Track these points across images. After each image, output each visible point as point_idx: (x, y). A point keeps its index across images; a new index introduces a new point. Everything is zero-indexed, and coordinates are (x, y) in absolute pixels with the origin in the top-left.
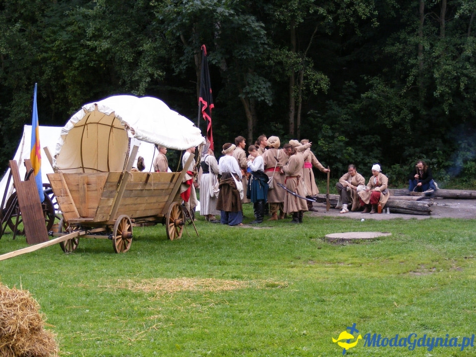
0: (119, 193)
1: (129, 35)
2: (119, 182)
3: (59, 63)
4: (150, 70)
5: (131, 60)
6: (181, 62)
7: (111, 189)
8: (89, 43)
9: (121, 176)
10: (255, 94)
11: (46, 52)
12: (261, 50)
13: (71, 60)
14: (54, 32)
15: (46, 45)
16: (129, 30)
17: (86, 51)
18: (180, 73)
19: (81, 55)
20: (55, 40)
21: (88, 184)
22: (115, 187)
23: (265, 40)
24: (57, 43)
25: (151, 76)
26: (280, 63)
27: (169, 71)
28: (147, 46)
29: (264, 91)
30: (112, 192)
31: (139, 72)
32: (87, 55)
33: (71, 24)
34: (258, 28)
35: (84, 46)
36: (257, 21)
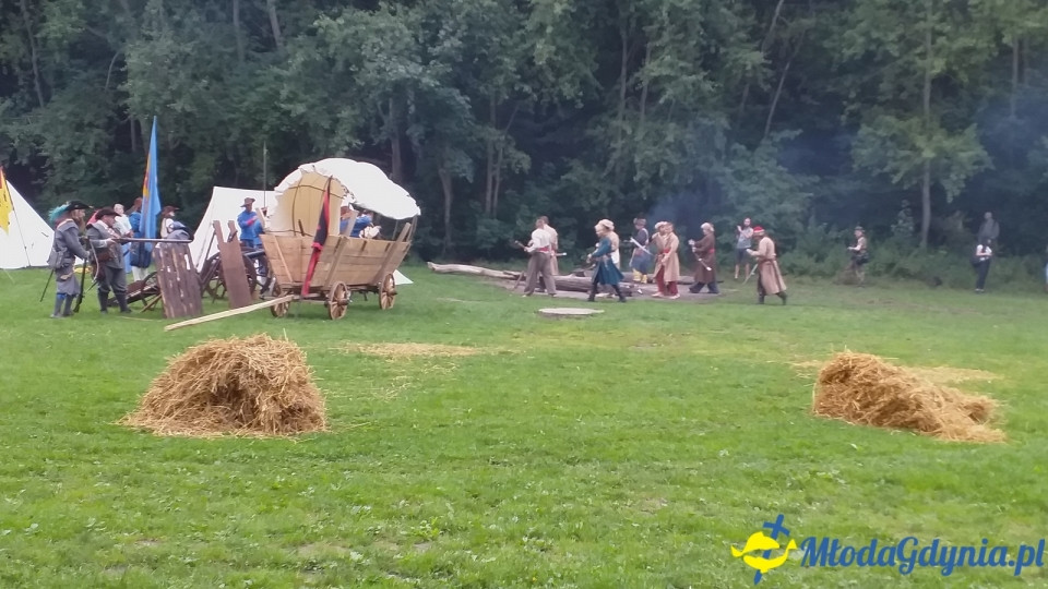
1: (325, 100)
3: (248, 125)
4: (348, 139)
5: (327, 126)
6: (380, 132)
8: (283, 106)
10: (457, 171)
11: (233, 113)
12: (465, 124)
13: (261, 123)
14: (242, 92)
15: (234, 105)
16: (326, 95)
17: (277, 114)
18: (379, 144)
19: (273, 118)
20: (244, 100)
23: (468, 115)
24: (246, 104)
25: (349, 144)
26: (481, 140)
27: (369, 141)
28: (345, 113)
29: (465, 167)
31: (337, 139)
32: (279, 119)
33: (261, 85)
34: (463, 102)
35: (276, 108)
36: (462, 95)
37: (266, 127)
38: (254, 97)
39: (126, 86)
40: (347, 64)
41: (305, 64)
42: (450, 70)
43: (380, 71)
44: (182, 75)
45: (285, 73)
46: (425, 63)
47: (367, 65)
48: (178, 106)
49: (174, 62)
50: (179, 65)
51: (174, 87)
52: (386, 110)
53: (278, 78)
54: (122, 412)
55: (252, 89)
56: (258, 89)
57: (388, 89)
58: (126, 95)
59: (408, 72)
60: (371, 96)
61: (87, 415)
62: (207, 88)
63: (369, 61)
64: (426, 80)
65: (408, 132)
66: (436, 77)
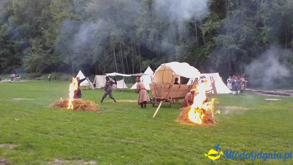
0: (169, 91)
2: (169, 87)
7: (166, 89)
8: (205, 56)
9: (170, 86)
12: (246, 57)
15: (196, 57)
21: (161, 87)
22: (168, 89)
23: (247, 55)
28: (219, 57)
30: (167, 90)
32: (204, 59)
33: (201, 52)
34: (245, 52)
35: (204, 57)
36: (245, 50)
37: (202, 61)
38: (200, 55)
39: (175, 55)
40: (219, 46)
41: (210, 47)
42: (242, 45)
43: (227, 47)
44: (186, 51)
45: (206, 49)
46: (237, 44)
47: (224, 46)
48: (185, 58)
49: (184, 49)
50: (185, 50)
51: (184, 54)
52: (227, 55)
53: (205, 50)
54: (175, 118)
55: (199, 53)
56: (201, 53)
57: (228, 51)
58: (175, 56)
59: (233, 47)
60: (224, 53)
61: (168, 119)
62: (190, 54)
63: (224, 45)
64: (237, 48)
65: (233, 60)
66: (239, 47)
